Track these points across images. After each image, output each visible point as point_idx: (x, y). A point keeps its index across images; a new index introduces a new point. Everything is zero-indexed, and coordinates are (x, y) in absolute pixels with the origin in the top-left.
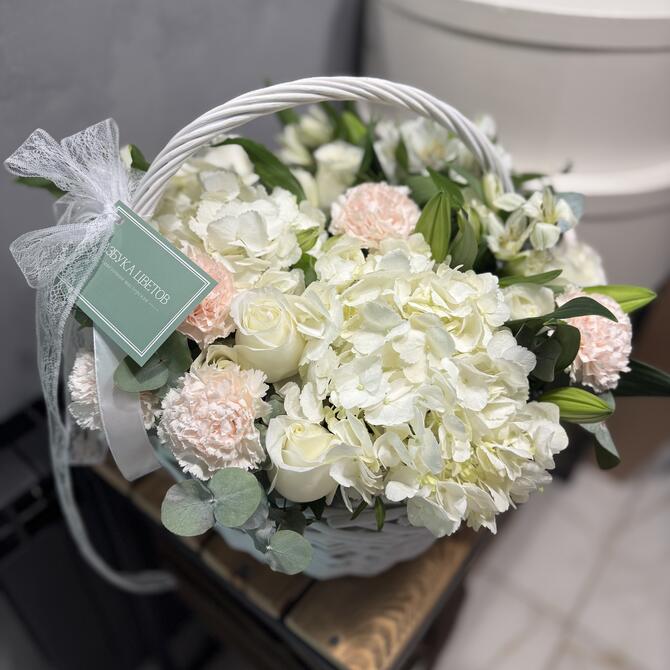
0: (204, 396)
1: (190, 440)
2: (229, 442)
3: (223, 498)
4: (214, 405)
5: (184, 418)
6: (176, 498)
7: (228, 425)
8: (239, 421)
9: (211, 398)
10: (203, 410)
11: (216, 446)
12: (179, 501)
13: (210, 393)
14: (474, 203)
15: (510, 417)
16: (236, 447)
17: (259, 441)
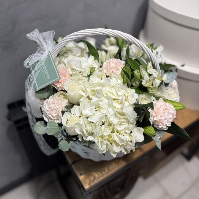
0: (52, 102)
1: (46, 112)
2: (55, 115)
3: (49, 128)
4: (53, 105)
5: (46, 106)
6: (39, 124)
7: (55, 111)
8: (58, 110)
9: (53, 103)
10: (50, 106)
11: (51, 115)
12: (39, 125)
13: (53, 102)
14: (142, 70)
15: (125, 128)
16: (56, 116)
17: (62, 116)
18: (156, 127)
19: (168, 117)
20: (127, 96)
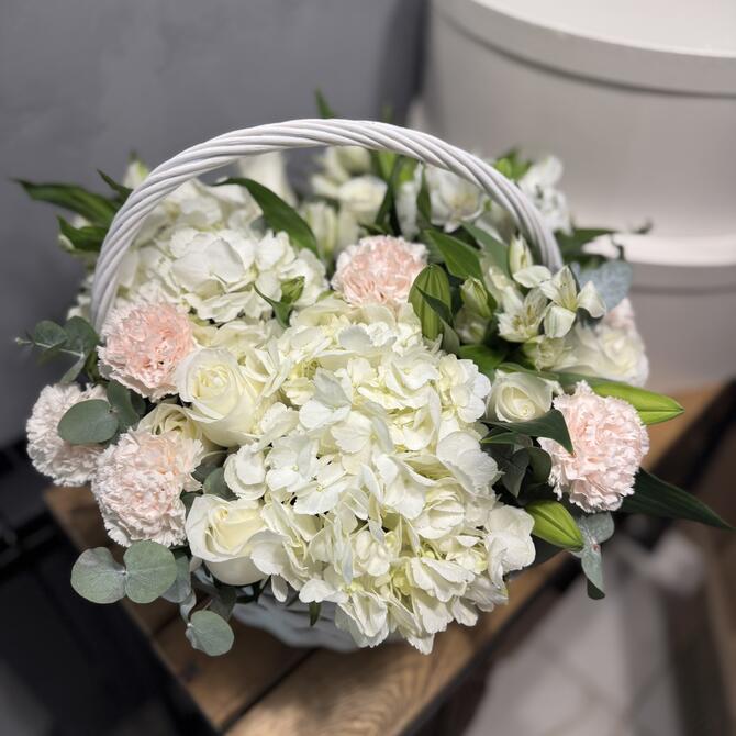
0: (132, 463)
1: (113, 506)
2: (152, 514)
3: (134, 572)
4: (140, 474)
5: (112, 481)
6: (90, 563)
7: (150, 496)
8: (162, 495)
9: (140, 466)
10: (128, 477)
11: (137, 517)
12: (91, 567)
13: (138, 460)
14: (491, 271)
15: (454, 529)
16: (158, 520)
17: (183, 518)
18: (579, 504)
19: (618, 458)
20: (448, 392)
